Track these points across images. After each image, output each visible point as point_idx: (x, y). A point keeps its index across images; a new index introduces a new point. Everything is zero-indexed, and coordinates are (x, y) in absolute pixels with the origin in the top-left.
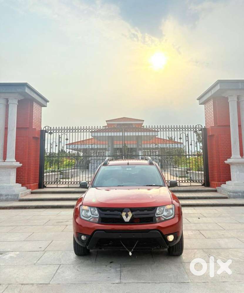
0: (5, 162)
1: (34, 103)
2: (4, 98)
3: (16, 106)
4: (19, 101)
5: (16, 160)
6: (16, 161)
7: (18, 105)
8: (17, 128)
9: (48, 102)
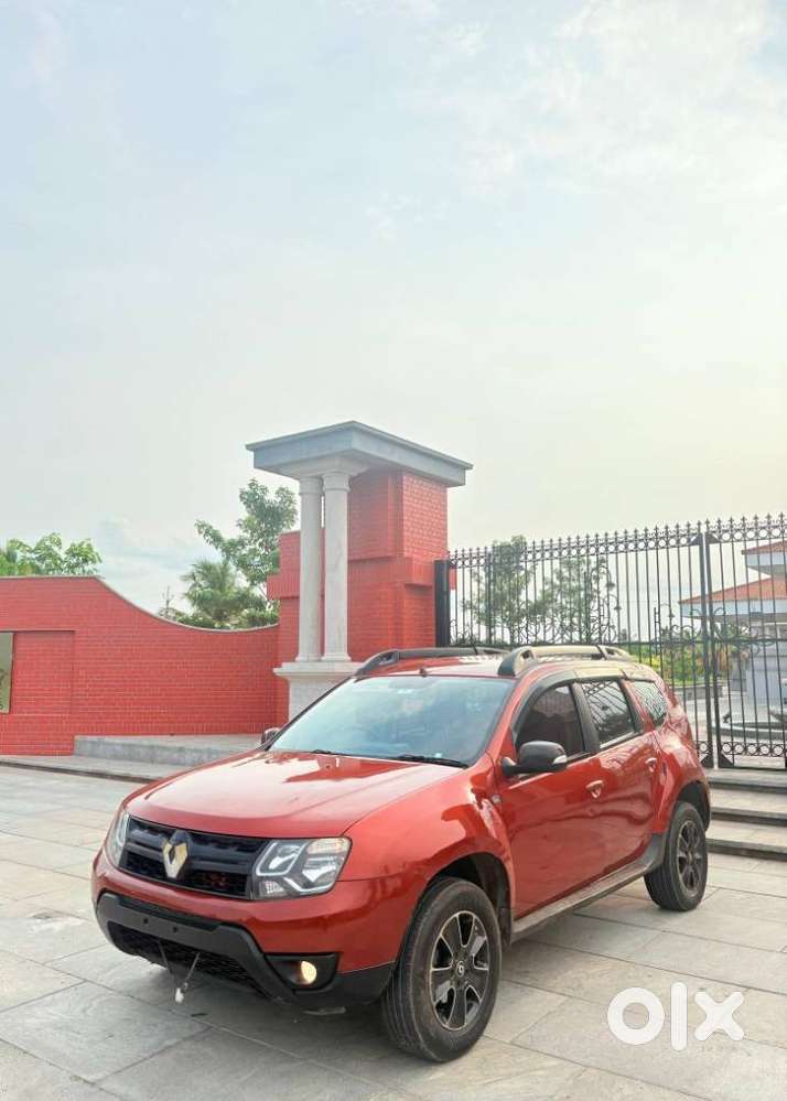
0: (319, 661)
1: (405, 477)
2: (312, 477)
3: (345, 494)
4: (352, 481)
5: (350, 655)
6: (349, 658)
7: (349, 494)
8: (350, 562)
9: (470, 467)
